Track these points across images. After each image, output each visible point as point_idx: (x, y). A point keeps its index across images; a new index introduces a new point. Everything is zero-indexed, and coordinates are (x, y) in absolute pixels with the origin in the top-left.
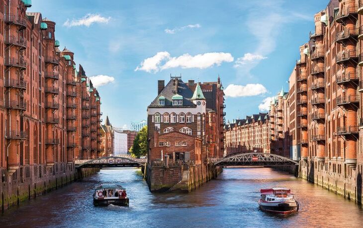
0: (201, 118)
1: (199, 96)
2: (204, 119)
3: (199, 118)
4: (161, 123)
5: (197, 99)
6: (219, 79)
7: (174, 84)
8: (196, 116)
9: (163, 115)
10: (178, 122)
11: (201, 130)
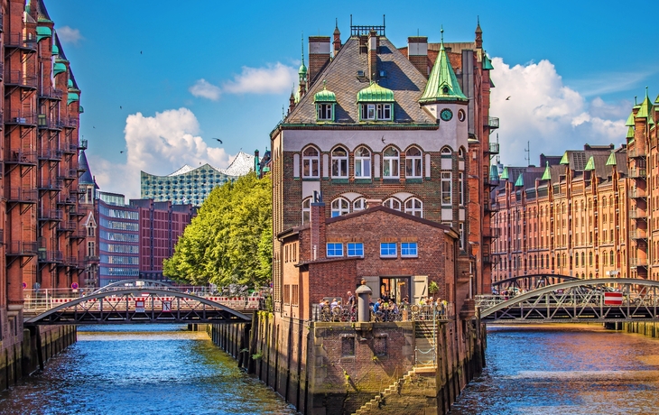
0: (455, 164)
1: (446, 90)
2: (461, 165)
3: (447, 164)
4: (322, 180)
5: (439, 101)
6: (479, 34)
7: (365, 50)
8: (437, 157)
9: (329, 153)
10: (377, 175)
11: (456, 203)
